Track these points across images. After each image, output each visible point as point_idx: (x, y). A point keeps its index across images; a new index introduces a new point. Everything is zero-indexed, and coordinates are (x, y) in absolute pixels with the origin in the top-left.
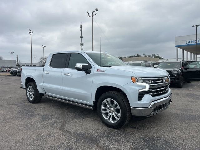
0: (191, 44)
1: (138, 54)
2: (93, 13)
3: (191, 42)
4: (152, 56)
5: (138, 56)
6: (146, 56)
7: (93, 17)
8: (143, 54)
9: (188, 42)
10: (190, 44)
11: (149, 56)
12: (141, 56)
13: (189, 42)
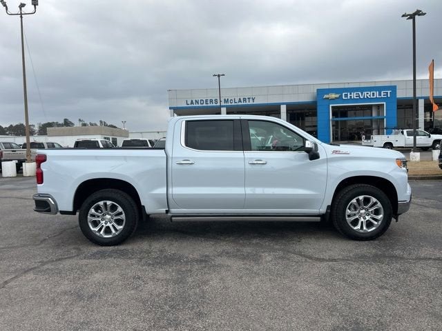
0: (195, 105)
1: (66, 120)
2: (21, 9)
3: (194, 102)
4: (99, 124)
5: (67, 123)
6: (85, 125)
7: (21, 17)
8: (80, 120)
9: (189, 102)
10: (192, 105)
11: (91, 124)
12: (73, 124)
13: (192, 103)
